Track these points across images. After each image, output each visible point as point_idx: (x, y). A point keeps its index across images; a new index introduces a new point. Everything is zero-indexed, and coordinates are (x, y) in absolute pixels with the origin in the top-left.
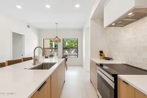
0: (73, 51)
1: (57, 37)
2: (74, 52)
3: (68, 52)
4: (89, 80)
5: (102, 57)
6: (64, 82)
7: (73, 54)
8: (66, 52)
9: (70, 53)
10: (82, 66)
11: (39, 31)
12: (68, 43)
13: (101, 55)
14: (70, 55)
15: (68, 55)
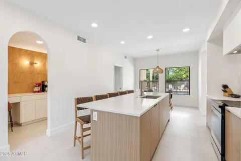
0: (183, 86)
1: (158, 67)
2: (185, 87)
3: (174, 88)
4: (206, 124)
5: (227, 94)
6: (169, 121)
7: (182, 90)
8: (170, 86)
9: (178, 88)
10: (197, 108)
11: (135, 60)
12: (174, 72)
13: (225, 91)
14: (176, 92)
15: (174, 92)
